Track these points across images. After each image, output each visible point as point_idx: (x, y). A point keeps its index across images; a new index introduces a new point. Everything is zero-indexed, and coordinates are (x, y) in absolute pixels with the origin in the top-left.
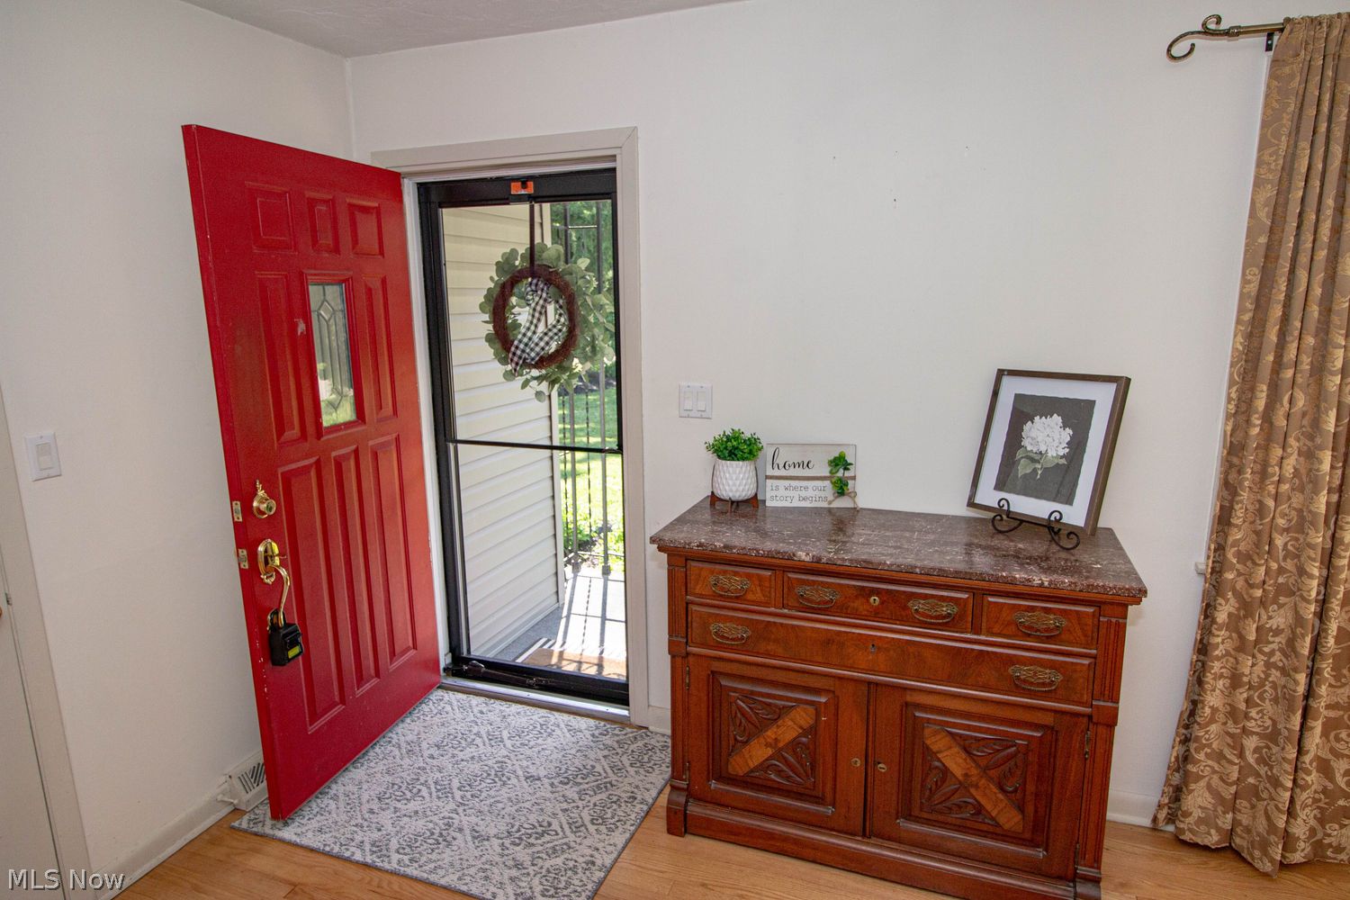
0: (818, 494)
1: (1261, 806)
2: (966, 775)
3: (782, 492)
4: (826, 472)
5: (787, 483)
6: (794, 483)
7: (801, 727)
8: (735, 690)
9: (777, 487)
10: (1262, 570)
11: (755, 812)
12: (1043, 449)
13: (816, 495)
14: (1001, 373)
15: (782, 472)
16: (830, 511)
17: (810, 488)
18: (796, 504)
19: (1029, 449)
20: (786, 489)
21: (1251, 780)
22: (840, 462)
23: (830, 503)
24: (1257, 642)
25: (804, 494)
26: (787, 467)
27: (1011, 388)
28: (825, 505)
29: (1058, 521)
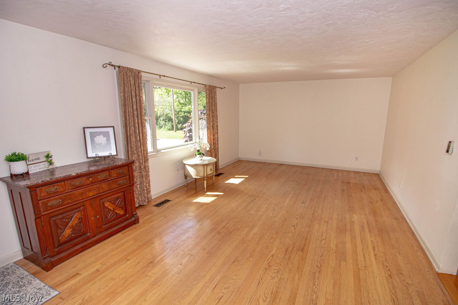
0: (43, 166)
1: (142, 195)
2: (113, 208)
3: (33, 168)
4: (45, 159)
5: (34, 165)
6: (36, 165)
7: (78, 218)
8: (58, 219)
9: (31, 167)
10: (134, 157)
11: (71, 248)
12: (101, 142)
13: (43, 167)
14: (84, 128)
15: (32, 162)
16: (48, 170)
17: (41, 165)
18: (38, 170)
19: (97, 143)
20: (34, 167)
21: (140, 192)
22: (48, 156)
23: (48, 168)
24: (136, 169)
25: (40, 167)
26: (33, 161)
27: (88, 131)
28: (47, 169)
29: (111, 155)
